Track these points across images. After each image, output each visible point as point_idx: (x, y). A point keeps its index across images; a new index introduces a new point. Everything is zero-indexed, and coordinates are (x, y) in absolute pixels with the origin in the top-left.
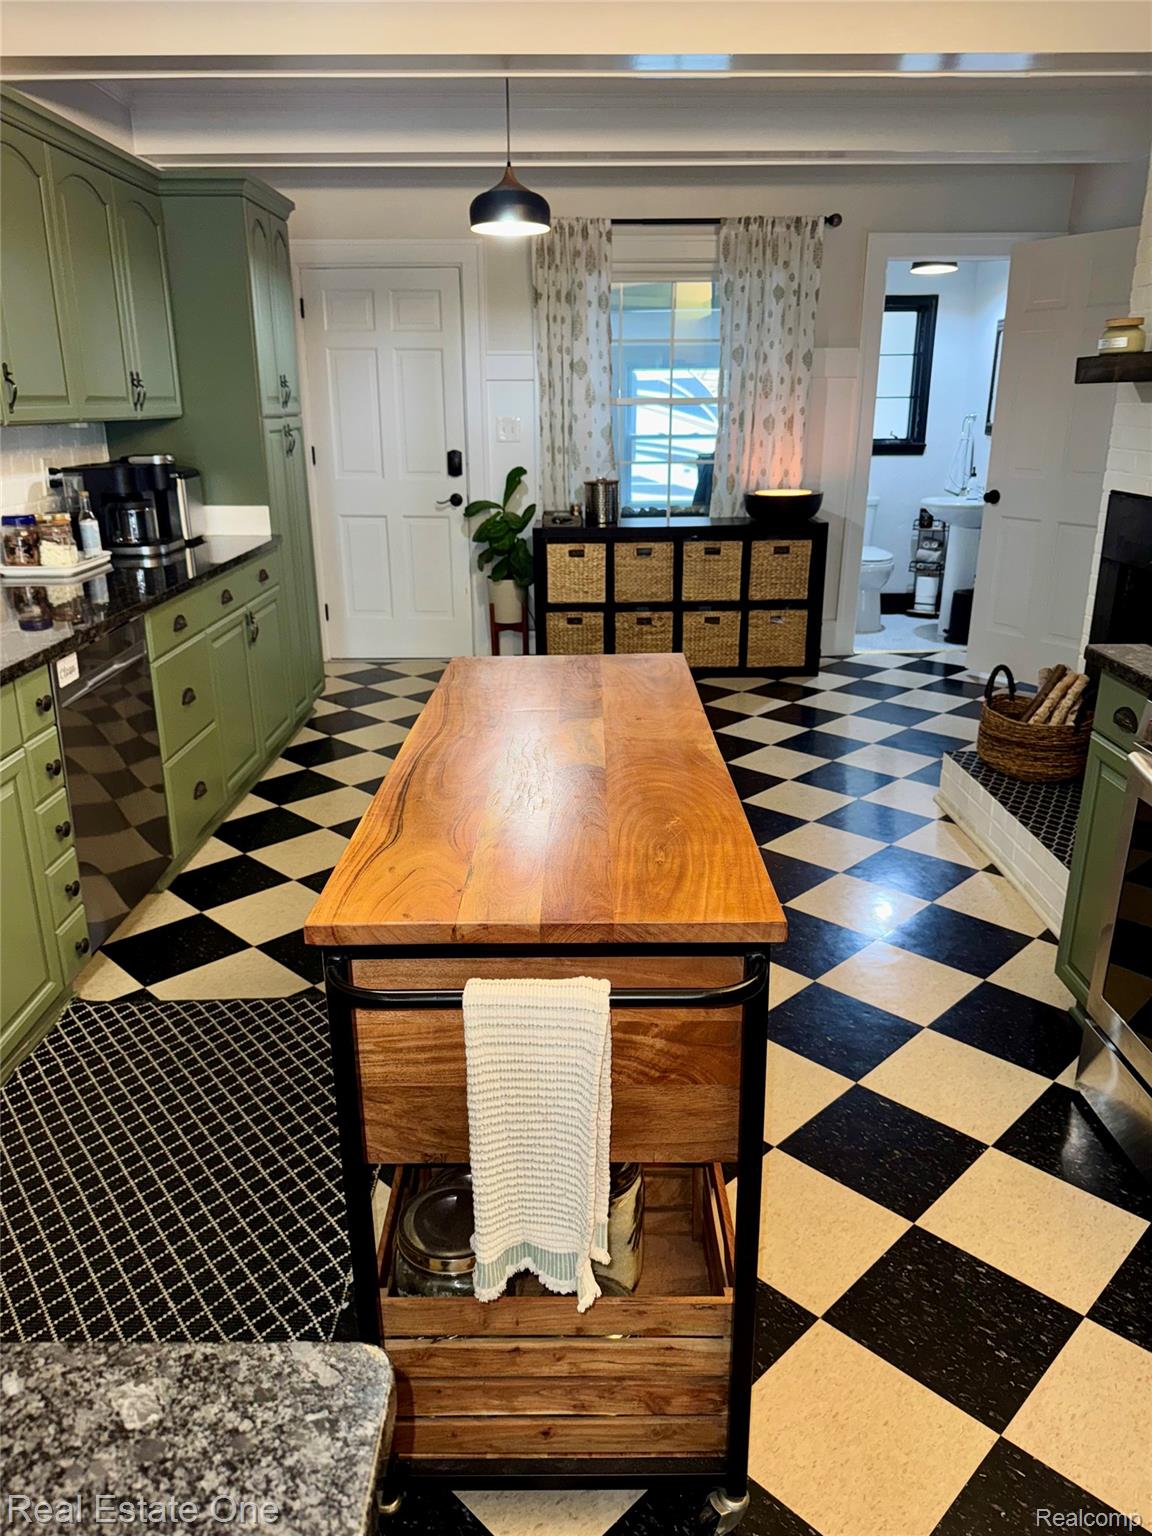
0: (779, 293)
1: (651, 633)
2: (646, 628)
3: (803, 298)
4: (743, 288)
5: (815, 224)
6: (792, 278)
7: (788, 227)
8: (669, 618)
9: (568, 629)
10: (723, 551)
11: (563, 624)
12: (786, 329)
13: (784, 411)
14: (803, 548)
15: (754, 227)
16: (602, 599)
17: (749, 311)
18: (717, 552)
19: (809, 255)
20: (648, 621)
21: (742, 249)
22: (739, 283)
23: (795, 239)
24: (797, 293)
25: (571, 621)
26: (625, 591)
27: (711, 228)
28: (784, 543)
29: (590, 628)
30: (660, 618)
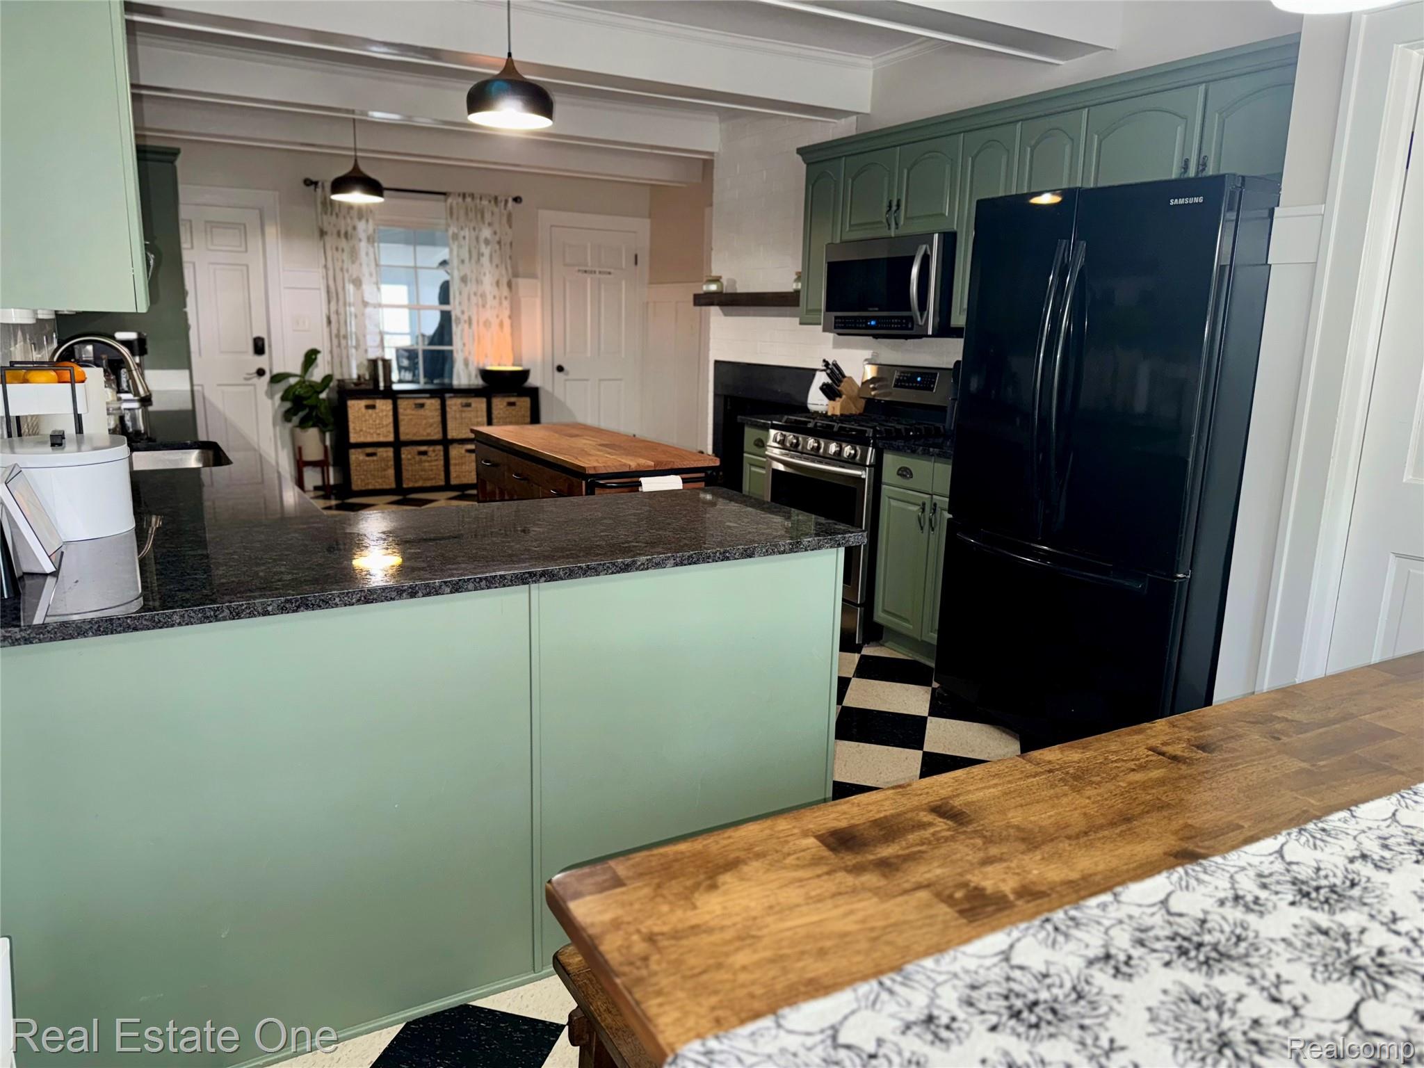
0: (487, 242)
1: (428, 461)
2: (424, 458)
3: (503, 246)
4: (464, 238)
5: (506, 201)
6: (495, 233)
7: (490, 201)
8: (440, 450)
9: (366, 461)
10: (473, 405)
11: (362, 457)
12: (494, 265)
13: (497, 316)
14: (525, 402)
15: (469, 200)
16: (391, 438)
17: (470, 252)
18: (468, 405)
19: (504, 220)
20: (425, 453)
21: (462, 212)
22: (462, 233)
23: (496, 210)
24: (499, 243)
25: (368, 455)
26: (406, 433)
27: (442, 197)
28: (512, 399)
29: (383, 459)
30: (434, 451)
